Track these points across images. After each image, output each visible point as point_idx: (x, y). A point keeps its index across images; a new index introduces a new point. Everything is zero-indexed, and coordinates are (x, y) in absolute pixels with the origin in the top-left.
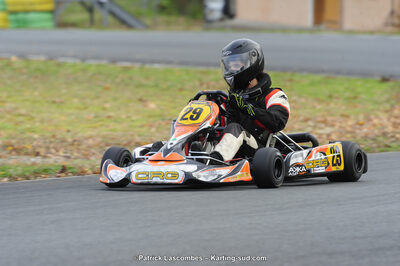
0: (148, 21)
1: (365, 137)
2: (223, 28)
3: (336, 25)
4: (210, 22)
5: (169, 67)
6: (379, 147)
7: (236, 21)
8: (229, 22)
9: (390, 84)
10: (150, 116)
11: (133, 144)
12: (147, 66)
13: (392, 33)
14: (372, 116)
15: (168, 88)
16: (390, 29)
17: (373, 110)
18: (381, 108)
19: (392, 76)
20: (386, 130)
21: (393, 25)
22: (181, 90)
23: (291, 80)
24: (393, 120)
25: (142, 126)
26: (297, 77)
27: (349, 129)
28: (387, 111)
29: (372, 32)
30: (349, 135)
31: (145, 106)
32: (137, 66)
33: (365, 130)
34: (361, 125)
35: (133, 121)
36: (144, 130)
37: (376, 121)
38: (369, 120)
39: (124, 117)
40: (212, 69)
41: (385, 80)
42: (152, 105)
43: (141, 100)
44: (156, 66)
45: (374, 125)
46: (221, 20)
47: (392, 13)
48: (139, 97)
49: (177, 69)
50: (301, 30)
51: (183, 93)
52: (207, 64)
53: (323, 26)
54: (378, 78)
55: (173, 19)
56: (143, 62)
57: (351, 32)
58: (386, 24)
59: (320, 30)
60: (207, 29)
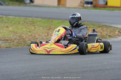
0: (7, 3)
2: (30, 6)
3: (64, 5)
4: (26, 4)
5: (14, 17)
7: (34, 4)
8: (32, 4)
10: (10, 32)
11: (5, 40)
12: (8, 17)
13: (81, 8)
15: (15, 23)
16: (80, 7)
21: (81, 6)
22: (19, 24)
23: (52, 22)
25: (8, 35)
26: (54, 21)
29: (75, 8)
31: (8, 29)
32: (5, 16)
35: (5, 33)
36: (9, 36)
39: (2, 32)
40: (28, 18)
42: (10, 29)
43: (7, 27)
44: (10, 17)
46: (30, 3)
47: (81, 2)
48: (6, 26)
49: (17, 18)
50: (54, 7)
51: (19, 25)
52: (26, 17)
53: (60, 6)
55: (14, 3)
56: (6, 15)
57: (69, 8)
58: (79, 6)
59: (59, 7)
60: (25, 6)
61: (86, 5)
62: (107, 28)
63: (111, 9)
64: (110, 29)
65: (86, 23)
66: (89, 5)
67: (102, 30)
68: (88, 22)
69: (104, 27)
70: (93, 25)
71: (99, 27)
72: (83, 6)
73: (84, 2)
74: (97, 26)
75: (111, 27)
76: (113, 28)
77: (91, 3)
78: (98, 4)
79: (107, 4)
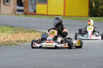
1: (6, 42)
6: (9, 44)
9: (13, 28)
13: (13, 15)
14: (8, 36)
17: (8, 35)
18: (11, 34)
19: (13, 26)
20: (12, 40)
21: (14, 13)
24: (13, 37)
27: (2, 39)
28: (12, 35)
29: (8, 15)
30: (2, 41)
33: (6, 40)
34: (5, 38)
37: (9, 37)
38: (7, 37)
41: (11, 27)
45: (9, 39)
47: (14, 10)
54: (10, 27)
57: (3, 14)
58: (12, 13)
61: (17, 13)
62: (34, 32)
63: (39, 16)
64: (37, 33)
65: (17, 28)
66: (21, 13)
67: (30, 34)
68: (19, 27)
69: (32, 31)
70: (23, 30)
71: (28, 31)
72: (15, 13)
73: (16, 10)
74: (26, 30)
75: (38, 31)
76: (39, 33)
77: (22, 11)
78: (28, 12)
79: (35, 12)
